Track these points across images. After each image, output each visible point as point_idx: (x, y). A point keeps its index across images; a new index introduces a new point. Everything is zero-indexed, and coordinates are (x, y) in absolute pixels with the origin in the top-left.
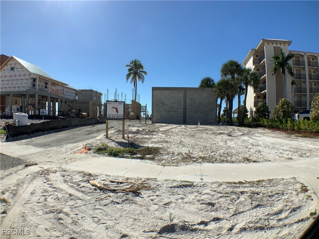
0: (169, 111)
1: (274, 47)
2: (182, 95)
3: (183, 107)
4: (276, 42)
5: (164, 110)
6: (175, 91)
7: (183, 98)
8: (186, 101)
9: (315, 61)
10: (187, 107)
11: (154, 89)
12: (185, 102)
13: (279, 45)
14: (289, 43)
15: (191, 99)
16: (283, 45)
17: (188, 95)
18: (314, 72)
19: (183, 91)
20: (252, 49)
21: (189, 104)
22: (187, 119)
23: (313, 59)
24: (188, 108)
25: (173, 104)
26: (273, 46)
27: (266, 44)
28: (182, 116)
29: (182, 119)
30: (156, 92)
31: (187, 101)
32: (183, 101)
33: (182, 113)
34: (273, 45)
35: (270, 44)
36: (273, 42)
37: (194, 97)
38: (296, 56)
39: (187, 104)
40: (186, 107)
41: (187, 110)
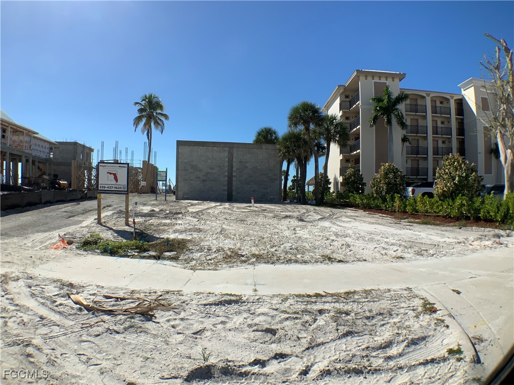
0: (204, 181)
1: (374, 82)
2: (226, 155)
3: (226, 174)
4: (380, 75)
5: (197, 178)
6: (215, 148)
7: (227, 159)
8: (232, 165)
9: (445, 105)
10: (234, 174)
11: (180, 144)
12: (231, 166)
13: (383, 80)
14: (401, 77)
15: (241, 162)
16: (390, 80)
17: (235, 155)
18: (442, 123)
19: (227, 149)
20: (339, 86)
21: (237, 169)
22: (233, 193)
23: (441, 103)
24: (235, 176)
25: (211, 169)
26: (373, 81)
27: (362, 78)
28: (226, 188)
29: (226, 193)
30: (186, 150)
31: (234, 164)
32: (227, 164)
33: (226, 183)
34: (373, 79)
35: (370, 78)
36: (373, 75)
37: (245, 157)
38: (411, 97)
39: (234, 169)
40: (232, 174)
41: (234, 179)
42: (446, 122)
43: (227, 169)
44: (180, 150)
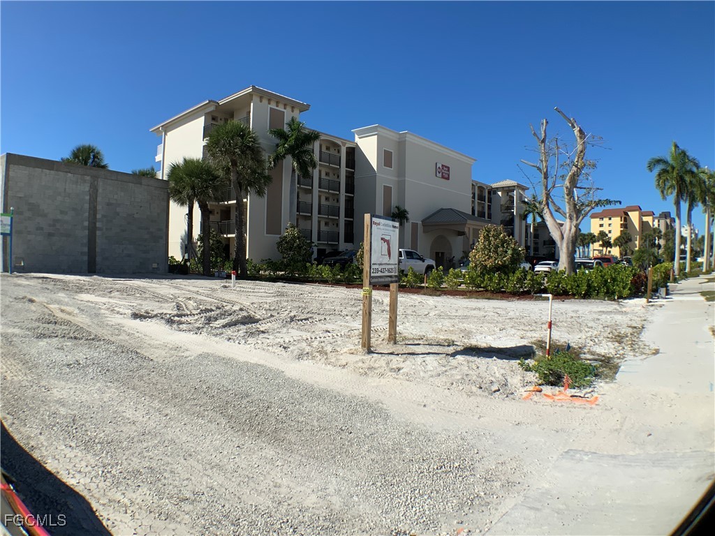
0: (50, 235)
1: (271, 108)
2: (87, 189)
3: (86, 224)
4: (278, 100)
5: (37, 229)
6: (70, 175)
7: (88, 198)
8: (95, 207)
9: (332, 152)
10: (98, 225)
11: (12, 159)
12: (93, 210)
13: (281, 108)
14: (304, 108)
15: (109, 204)
16: (289, 109)
17: (100, 191)
18: (327, 174)
19: (88, 178)
20: (210, 102)
21: (104, 216)
22: (97, 259)
23: (328, 148)
24: (100, 229)
25: (62, 212)
26: (270, 106)
27: (256, 99)
28: (86, 249)
29: (86, 258)
30: (20, 172)
31: (99, 207)
32: (87, 206)
33: (85, 241)
34: (269, 103)
35: (265, 101)
36: (271, 98)
37: (116, 197)
39: (99, 216)
40: (95, 224)
41: (98, 233)
42: (331, 174)
43: (87, 214)
44: (11, 173)
